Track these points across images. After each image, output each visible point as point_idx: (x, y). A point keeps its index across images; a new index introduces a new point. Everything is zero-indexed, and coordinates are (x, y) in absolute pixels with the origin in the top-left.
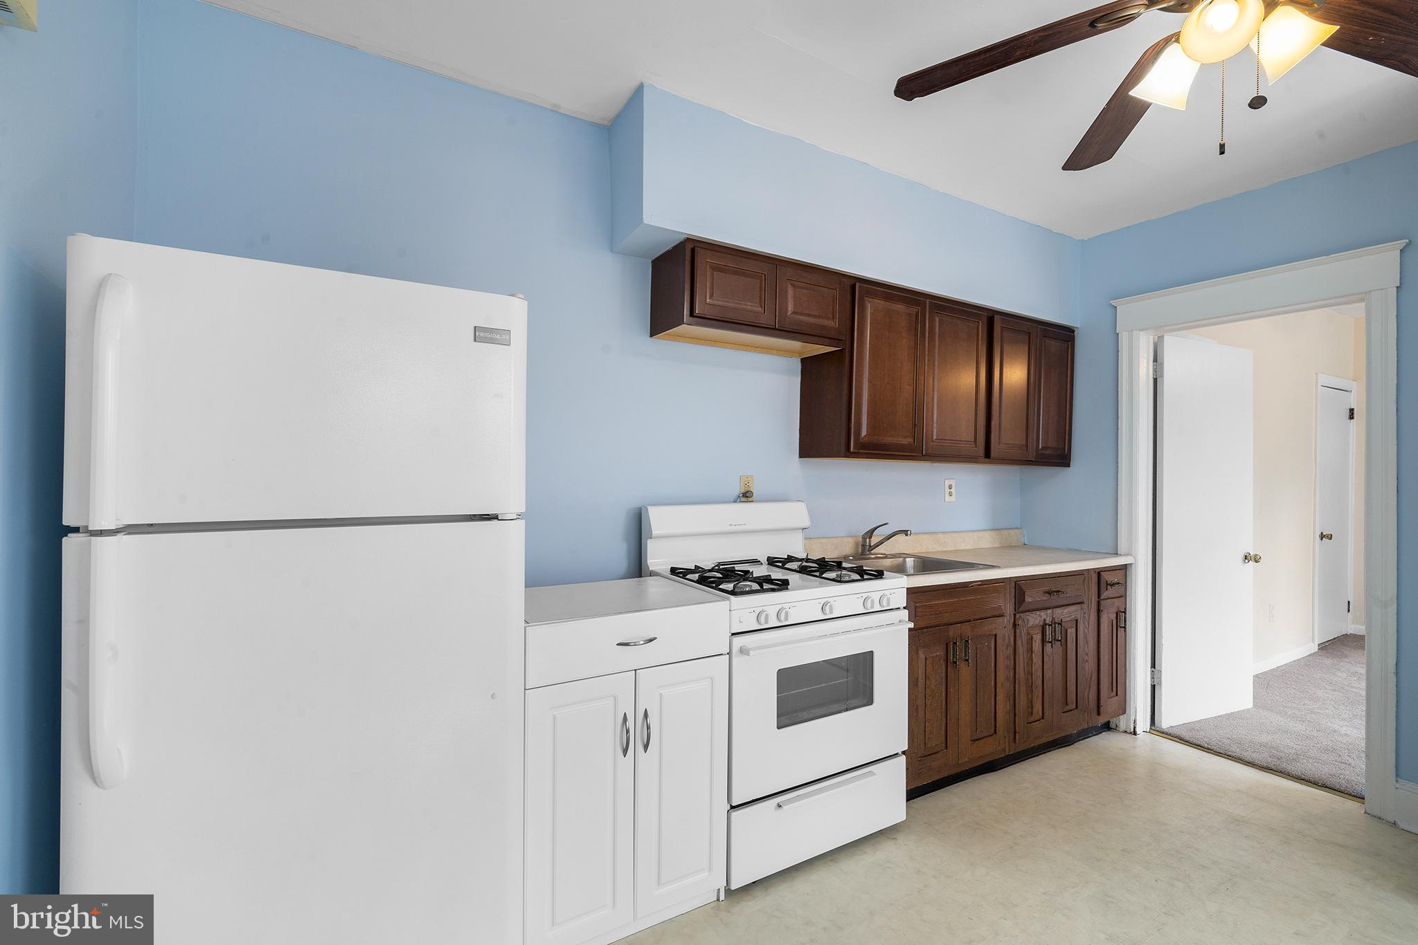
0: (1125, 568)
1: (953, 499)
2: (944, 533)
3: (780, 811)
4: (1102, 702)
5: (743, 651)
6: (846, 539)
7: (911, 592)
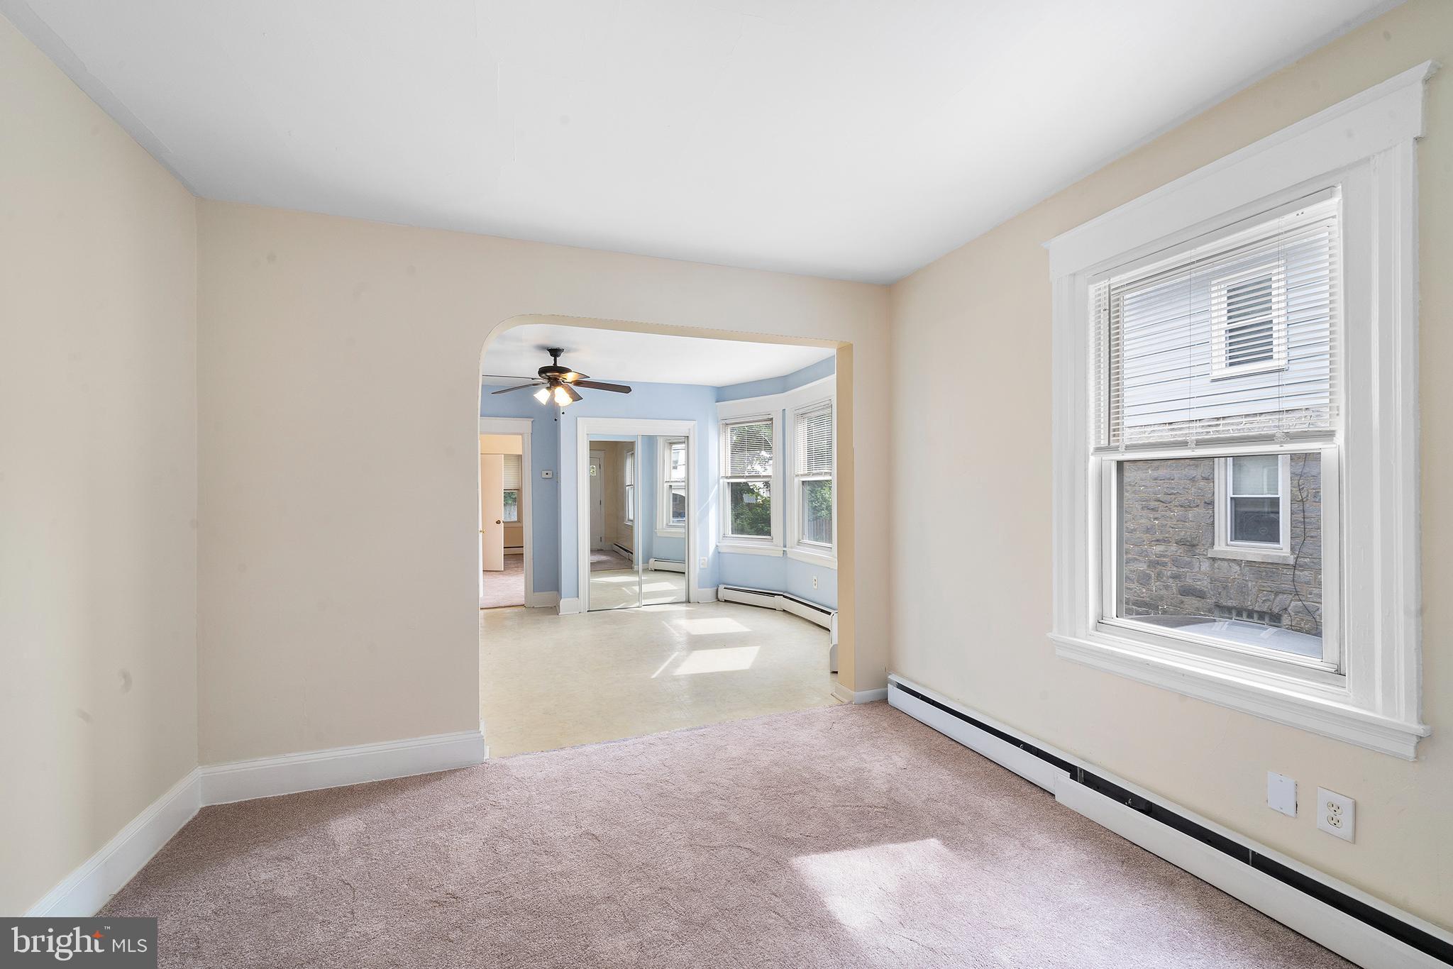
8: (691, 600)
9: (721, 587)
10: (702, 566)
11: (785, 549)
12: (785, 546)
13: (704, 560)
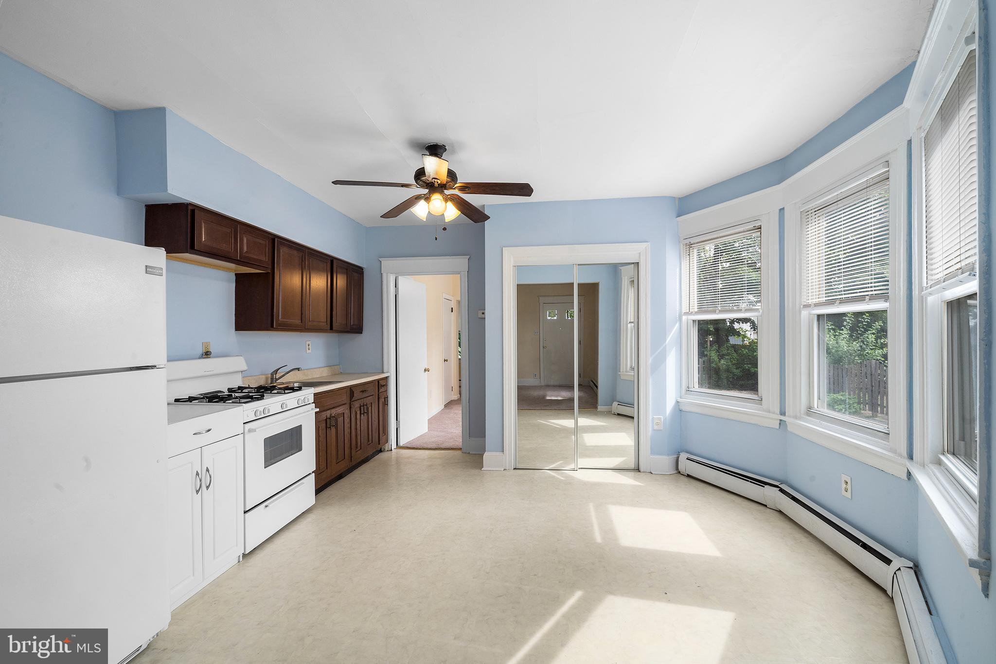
0: (387, 378)
1: (310, 351)
2: (307, 369)
3: (267, 508)
4: (380, 439)
5: (250, 431)
6: (261, 376)
7: (315, 395)
8: (642, 469)
9: (683, 456)
10: (656, 427)
11: (782, 418)
12: (783, 413)
13: (660, 419)
